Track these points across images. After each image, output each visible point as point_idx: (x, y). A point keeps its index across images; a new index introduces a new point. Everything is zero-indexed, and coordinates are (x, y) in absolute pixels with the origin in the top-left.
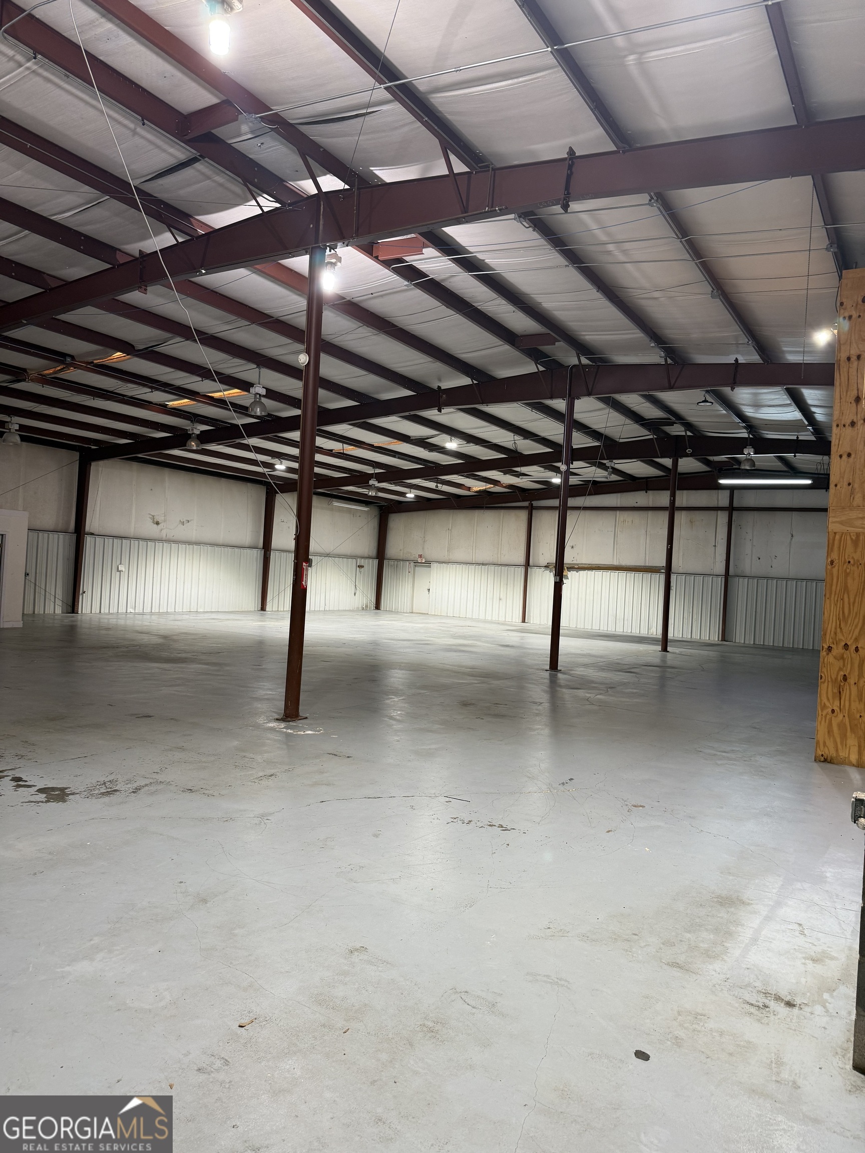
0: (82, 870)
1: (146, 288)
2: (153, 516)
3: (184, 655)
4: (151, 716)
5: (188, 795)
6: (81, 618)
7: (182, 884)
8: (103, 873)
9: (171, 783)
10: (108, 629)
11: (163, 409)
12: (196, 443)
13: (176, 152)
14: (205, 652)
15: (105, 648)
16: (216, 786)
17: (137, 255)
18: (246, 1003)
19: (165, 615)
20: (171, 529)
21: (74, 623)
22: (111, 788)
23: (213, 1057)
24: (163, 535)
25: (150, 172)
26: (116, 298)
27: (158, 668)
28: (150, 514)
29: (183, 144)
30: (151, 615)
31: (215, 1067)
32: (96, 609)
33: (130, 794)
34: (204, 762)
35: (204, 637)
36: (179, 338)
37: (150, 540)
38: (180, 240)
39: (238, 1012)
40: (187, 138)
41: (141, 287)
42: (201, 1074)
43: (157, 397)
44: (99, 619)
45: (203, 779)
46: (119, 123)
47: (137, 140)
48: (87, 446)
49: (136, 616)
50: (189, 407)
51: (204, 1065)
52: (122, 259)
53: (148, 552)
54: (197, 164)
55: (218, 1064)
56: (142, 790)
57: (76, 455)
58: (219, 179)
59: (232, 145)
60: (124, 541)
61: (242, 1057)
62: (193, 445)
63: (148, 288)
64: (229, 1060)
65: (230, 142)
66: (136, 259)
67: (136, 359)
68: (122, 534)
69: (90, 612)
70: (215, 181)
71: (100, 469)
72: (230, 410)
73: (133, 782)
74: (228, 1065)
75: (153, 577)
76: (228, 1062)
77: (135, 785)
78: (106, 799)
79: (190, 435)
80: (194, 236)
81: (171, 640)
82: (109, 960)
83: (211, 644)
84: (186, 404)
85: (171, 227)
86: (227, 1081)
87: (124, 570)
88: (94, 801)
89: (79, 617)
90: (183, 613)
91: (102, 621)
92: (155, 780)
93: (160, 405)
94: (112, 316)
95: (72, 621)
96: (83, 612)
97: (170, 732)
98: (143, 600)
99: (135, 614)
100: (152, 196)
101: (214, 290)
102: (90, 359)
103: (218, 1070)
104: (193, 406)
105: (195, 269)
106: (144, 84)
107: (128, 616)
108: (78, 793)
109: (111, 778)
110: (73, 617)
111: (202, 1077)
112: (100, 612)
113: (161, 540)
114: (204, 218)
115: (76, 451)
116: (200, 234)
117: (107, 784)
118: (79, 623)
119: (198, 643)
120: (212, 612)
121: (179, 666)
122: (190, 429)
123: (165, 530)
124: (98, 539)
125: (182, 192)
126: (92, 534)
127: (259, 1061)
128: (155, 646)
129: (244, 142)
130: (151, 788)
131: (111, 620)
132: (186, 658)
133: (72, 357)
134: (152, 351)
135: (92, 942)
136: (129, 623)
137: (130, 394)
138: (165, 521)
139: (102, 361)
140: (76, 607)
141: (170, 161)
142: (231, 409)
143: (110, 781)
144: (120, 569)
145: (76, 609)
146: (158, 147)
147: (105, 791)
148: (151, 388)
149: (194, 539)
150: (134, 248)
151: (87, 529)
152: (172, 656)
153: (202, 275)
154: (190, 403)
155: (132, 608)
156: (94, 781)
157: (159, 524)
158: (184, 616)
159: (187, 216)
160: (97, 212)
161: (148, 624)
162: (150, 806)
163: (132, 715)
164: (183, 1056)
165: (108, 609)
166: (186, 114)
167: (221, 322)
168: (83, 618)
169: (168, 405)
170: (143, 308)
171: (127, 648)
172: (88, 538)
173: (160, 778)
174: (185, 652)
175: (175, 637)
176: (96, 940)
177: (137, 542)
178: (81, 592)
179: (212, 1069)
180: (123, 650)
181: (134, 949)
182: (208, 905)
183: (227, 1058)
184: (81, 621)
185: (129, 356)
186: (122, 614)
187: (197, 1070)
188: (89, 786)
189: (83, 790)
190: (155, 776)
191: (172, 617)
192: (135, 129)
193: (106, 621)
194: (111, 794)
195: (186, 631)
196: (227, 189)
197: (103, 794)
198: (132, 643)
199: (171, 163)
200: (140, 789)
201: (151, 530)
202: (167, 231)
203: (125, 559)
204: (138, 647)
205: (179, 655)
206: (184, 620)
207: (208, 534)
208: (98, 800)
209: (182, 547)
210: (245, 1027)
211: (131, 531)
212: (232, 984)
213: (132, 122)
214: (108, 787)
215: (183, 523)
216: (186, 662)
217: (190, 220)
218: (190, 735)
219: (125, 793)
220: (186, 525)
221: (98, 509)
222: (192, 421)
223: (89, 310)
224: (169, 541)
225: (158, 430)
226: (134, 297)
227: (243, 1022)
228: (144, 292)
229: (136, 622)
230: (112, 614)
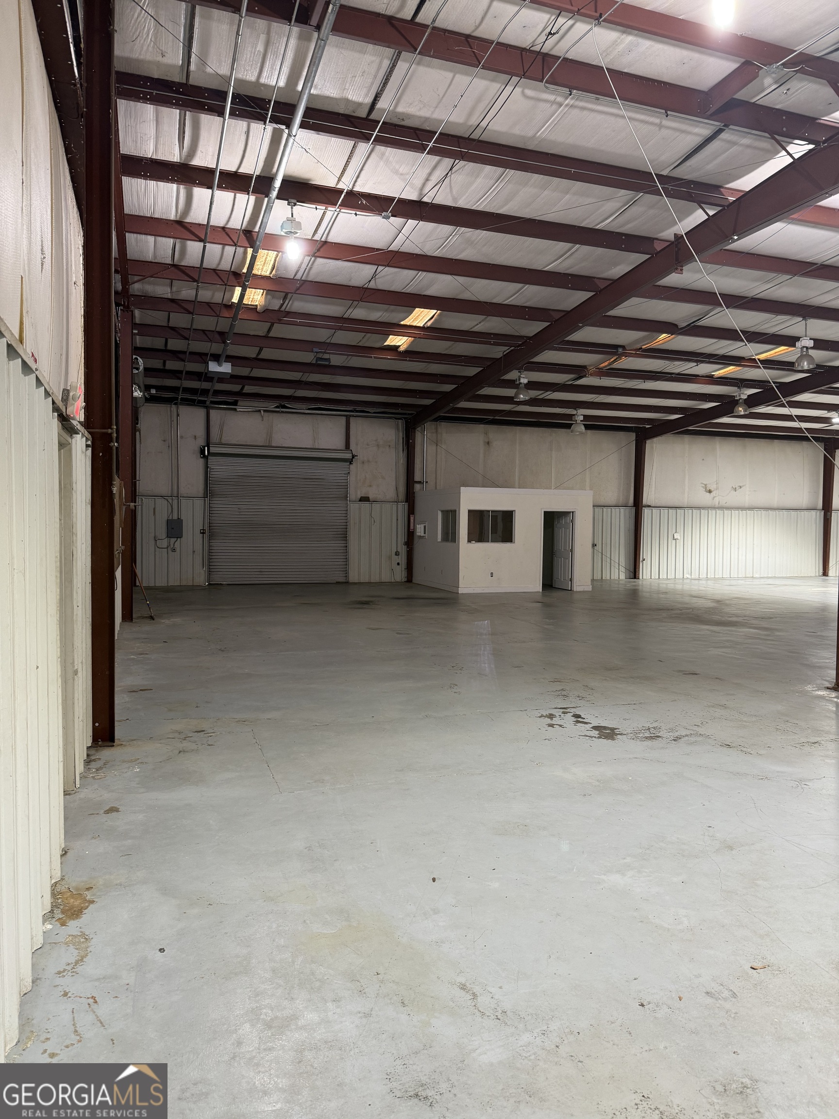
0: (623, 800)
1: (681, 268)
2: (706, 485)
3: (734, 619)
4: (696, 674)
5: (725, 749)
6: (642, 583)
7: (710, 828)
8: (640, 805)
9: (711, 737)
10: (666, 593)
11: (710, 379)
12: (744, 407)
13: (702, 129)
14: (756, 616)
15: (661, 610)
16: (755, 745)
17: (672, 238)
18: (760, 949)
19: (721, 581)
20: (724, 496)
21: (636, 587)
22: (654, 734)
23: (721, 986)
24: (716, 502)
25: (678, 158)
26: (657, 284)
27: (708, 630)
28: (702, 483)
29: (706, 121)
30: (708, 580)
31: (723, 995)
32: (655, 575)
33: (670, 742)
34: (745, 721)
35: (758, 602)
36: (719, 308)
37: (704, 508)
38: (711, 213)
39: (752, 954)
40: (709, 113)
41: (677, 269)
42: (709, 997)
43: (703, 369)
44: (659, 584)
45: (743, 737)
46: (646, 122)
47: (665, 132)
48: (642, 426)
49: (692, 581)
50: (734, 373)
51: (713, 991)
52: (659, 246)
53: (701, 520)
54: (723, 134)
55: (726, 994)
56: (682, 739)
57: (633, 436)
58: (746, 141)
59: (756, 103)
60: (679, 511)
61: (750, 995)
62: (741, 410)
63: (684, 268)
64: (737, 994)
65: (753, 101)
66: (672, 243)
67: (680, 337)
68: (677, 505)
69: (650, 578)
70: (742, 145)
71: (655, 445)
72: (759, 367)
73: (675, 731)
74: (735, 997)
75: (708, 544)
76: (736, 995)
77: (676, 734)
78: (649, 743)
79: (738, 400)
80: (725, 206)
81: (723, 604)
82: (637, 878)
83: (763, 609)
84: (732, 371)
85: (701, 203)
86: (734, 1011)
87: (679, 538)
88: (639, 743)
89: (640, 582)
90: (738, 578)
91: (661, 585)
92: (695, 732)
93: (707, 376)
94: (654, 302)
95: (635, 586)
96: (644, 578)
97: (714, 690)
98: (698, 566)
99: (691, 579)
100: (682, 179)
101: (749, 252)
102: (638, 346)
103: (725, 999)
104: (738, 372)
105: (727, 237)
106: (665, 79)
107: (685, 581)
108: (625, 734)
109: (655, 725)
110: (634, 582)
111: (709, 1000)
112: (659, 578)
113: (714, 508)
114: (732, 185)
115: (633, 432)
116: (731, 201)
117: (650, 730)
118: (640, 588)
119: (750, 607)
120: (768, 578)
121: (730, 629)
122: (737, 395)
123: (717, 498)
124: (654, 510)
125: (710, 167)
126: (649, 506)
127: (767, 1004)
128: (708, 610)
129: (769, 95)
130: (691, 739)
131: (668, 585)
132: (736, 622)
133: (623, 347)
134: (695, 326)
135: (625, 861)
136: (686, 587)
137: (677, 371)
138: (717, 489)
139: (649, 345)
140: (637, 574)
141: (697, 140)
142: (761, 366)
143: (654, 728)
144: (675, 537)
145: (637, 575)
146: (683, 131)
147: (649, 736)
148: (697, 361)
149: (747, 505)
150: (668, 234)
151: (645, 502)
152: (723, 619)
153: (734, 242)
154: (736, 370)
155: (688, 574)
156: (640, 726)
157: (711, 492)
158: (739, 581)
159: (716, 188)
160: (636, 210)
161: (704, 588)
162: (688, 754)
163: (680, 671)
164: (694, 977)
165: (666, 574)
166: (707, 90)
167: (761, 283)
168: (644, 583)
169: (714, 375)
170: (681, 287)
171: (681, 610)
172: (645, 510)
173: (701, 730)
174: (737, 616)
175: (727, 602)
176: (628, 860)
177: (690, 511)
178: (641, 559)
179: (720, 997)
180: (677, 612)
181: (660, 875)
182: (733, 852)
183: (735, 992)
184: (642, 586)
185: (673, 336)
186: (679, 579)
187: (705, 993)
188: (635, 729)
189: (630, 732)
190: (696, 728)
191: (727, 582)
192: (661, 122)
193: (665, 586)
194: (654, 739)
195: (739, 596)
196: (755, 148)
197: (646, 738)
198: (686, 606)
199: (698, 142)
200: (680, 738)
201: (705, 499)
202: (699, 209)
203: (680, 528)
204: (691, 610)
205: (730, 619)
206: (738, 585)
207: (761, 499)
208: (642, 742)
209: (735, 513)
210: (756, 970)
211: (685, 500)
212: (748, 928)
213: (658, 117)
214: (651, 732)
215: (735, 490)
216: (736, 626)
217: (720, 190)
218: (733, 695)
219: (666, 740)
220: (739, 491)
221: (654, 483)
222: (739, 387)
223: (634, 301)
224: (722, 508)
225: (707, 401)
226: (673, 279)
227: (755, 965)
228: (681, 272)
229: (692, 587)
230: (669, 579)
